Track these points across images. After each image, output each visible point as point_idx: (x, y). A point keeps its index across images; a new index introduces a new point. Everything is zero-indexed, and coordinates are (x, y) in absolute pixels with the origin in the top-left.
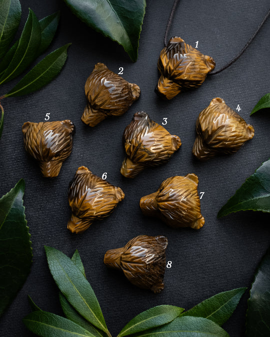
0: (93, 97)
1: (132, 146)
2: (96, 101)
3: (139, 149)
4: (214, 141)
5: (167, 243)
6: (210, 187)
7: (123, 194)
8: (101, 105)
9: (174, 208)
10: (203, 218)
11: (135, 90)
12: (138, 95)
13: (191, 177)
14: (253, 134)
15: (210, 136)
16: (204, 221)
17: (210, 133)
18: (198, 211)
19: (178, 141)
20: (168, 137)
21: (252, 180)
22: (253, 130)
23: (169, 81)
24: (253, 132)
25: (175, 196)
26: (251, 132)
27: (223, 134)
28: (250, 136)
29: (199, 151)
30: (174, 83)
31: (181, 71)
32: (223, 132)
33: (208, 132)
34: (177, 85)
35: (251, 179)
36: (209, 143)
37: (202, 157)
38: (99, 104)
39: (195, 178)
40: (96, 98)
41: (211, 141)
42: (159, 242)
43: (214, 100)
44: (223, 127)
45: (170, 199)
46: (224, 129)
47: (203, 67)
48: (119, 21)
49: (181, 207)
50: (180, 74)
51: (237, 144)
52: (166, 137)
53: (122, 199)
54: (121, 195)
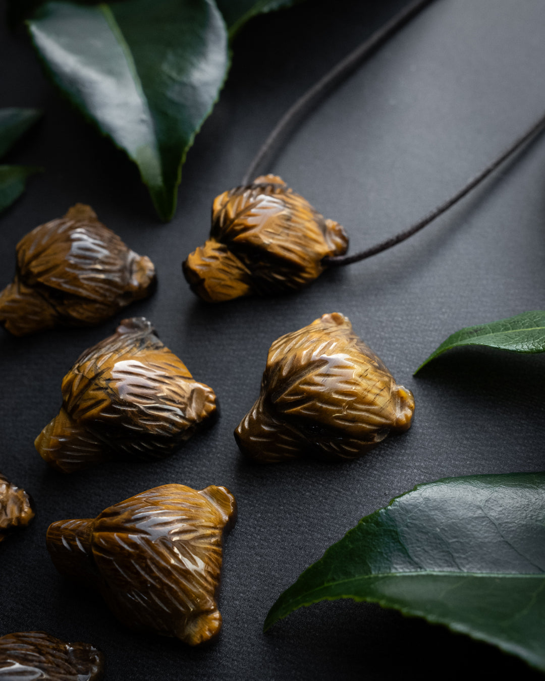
0: (30, 253)
1: (79, 377)
2: (34, 263)
3: (93, 386)
4: (290, 394)
5: (95, 670)
6: (266, 540)
7: (26, 509)
8: (40, 274)
9: (130, 555)
10: (217, 615)
11: (142, 269)
12: (146, 282)
13: (215, 495)
14: (409, 412)
15: (285, 382)
16: (216, 624)
17: (284, 373)
18: (205, 588)
19: (207, 397)
20: (182, 383)
21: (378, 524)
22: (411, 403)
23: (218, 245)
24: (411, 408)
25: (144, 522)
26: (403, 404)
27: (318, 379)
28: (401, 415)
29: (249, 423)
30: (229, 254)
31: (250, 221)
32: (321, 375)
33: (281, 370)
34: (240, 265)
35: (374, 519)
36: (278, 400)
37: (252, 438)
38: (36, 270)
39: (227, 499)
40: (36, 256)
41: (283, 396)
42: (74, 661)
43: (326, 316)
44: (323, 362)
45: (128, 525)
46: (323, 369)
47: (313, 236)
48: (146, 116)
49: (155, 556)
50: (247, 228)
51: (354, 420)
52: (177, 379)
53: (19, 519)
54: (21, 510)
